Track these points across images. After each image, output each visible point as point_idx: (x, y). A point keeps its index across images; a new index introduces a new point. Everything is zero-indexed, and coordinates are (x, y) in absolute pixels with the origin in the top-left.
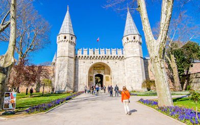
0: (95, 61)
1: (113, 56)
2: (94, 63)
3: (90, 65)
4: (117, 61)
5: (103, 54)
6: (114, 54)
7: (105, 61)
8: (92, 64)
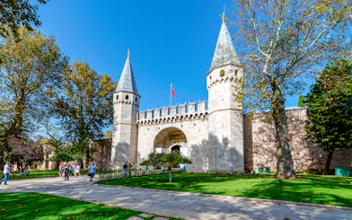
0: (162, 127)
1: (189, 115)
2: (161, 129)
3: (157, 133)
4: (196, 122)
5: (173, 114)
6: (191, 111)
7: (177, 125)
8: (159, 131)
